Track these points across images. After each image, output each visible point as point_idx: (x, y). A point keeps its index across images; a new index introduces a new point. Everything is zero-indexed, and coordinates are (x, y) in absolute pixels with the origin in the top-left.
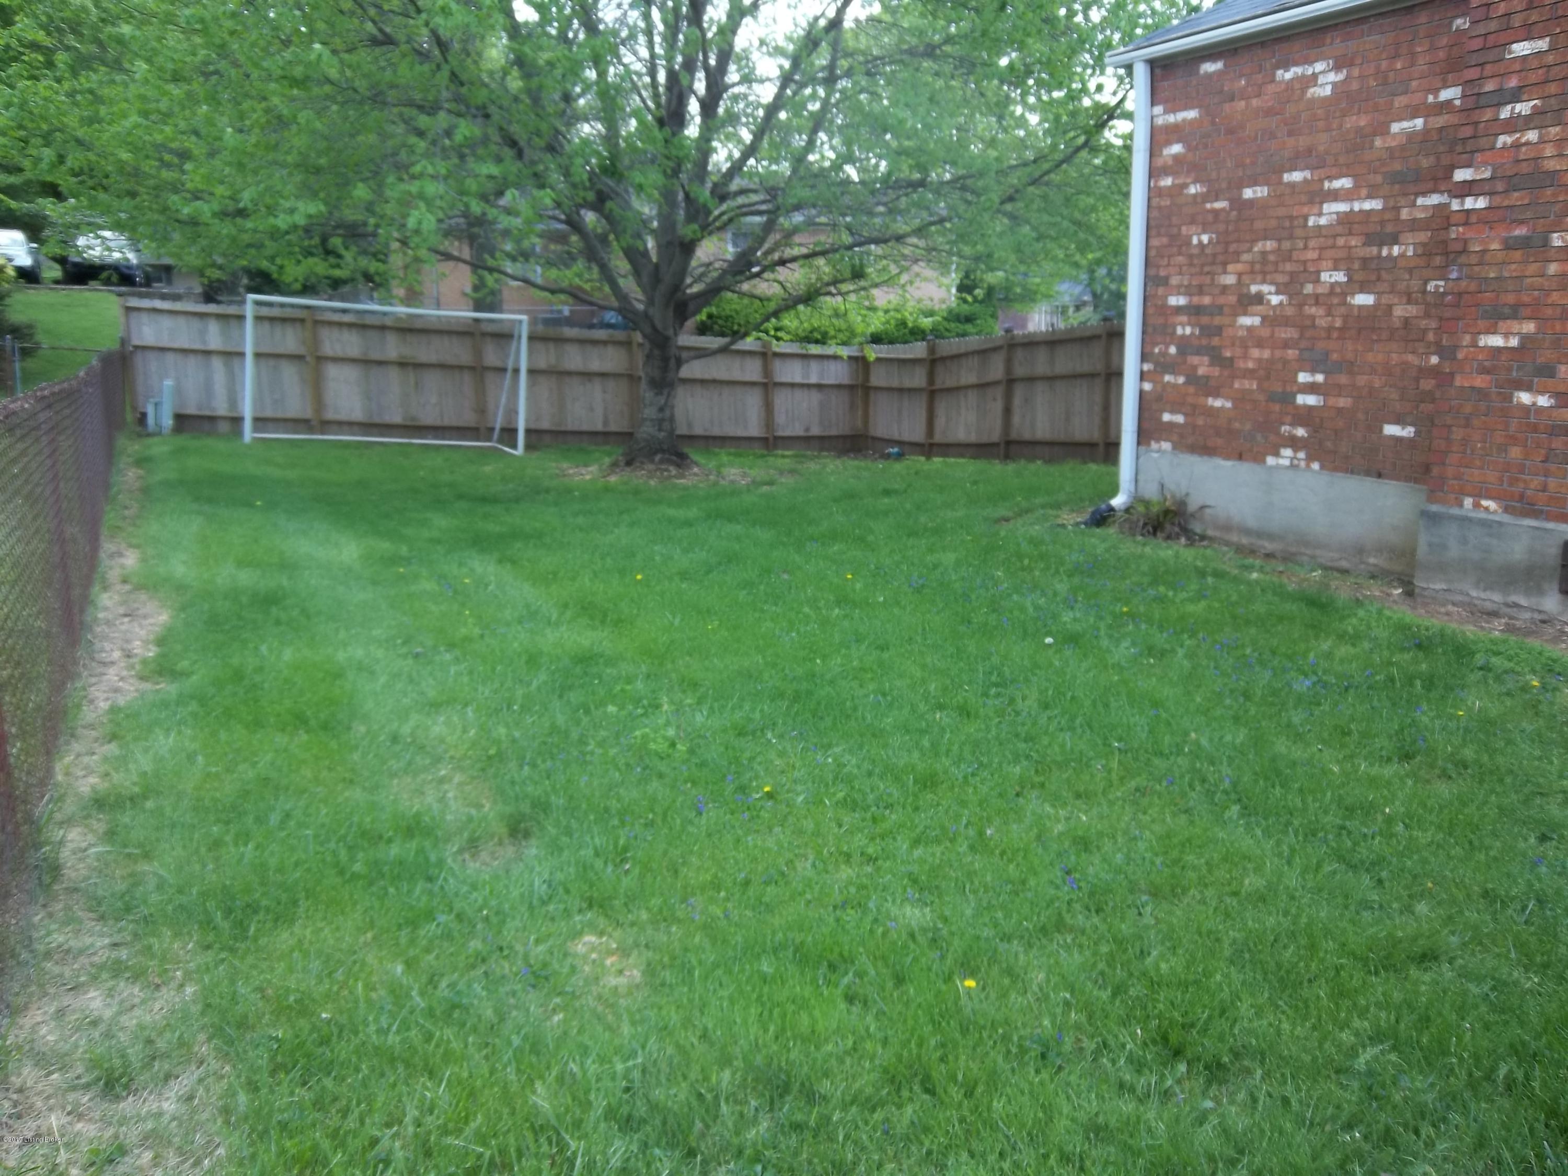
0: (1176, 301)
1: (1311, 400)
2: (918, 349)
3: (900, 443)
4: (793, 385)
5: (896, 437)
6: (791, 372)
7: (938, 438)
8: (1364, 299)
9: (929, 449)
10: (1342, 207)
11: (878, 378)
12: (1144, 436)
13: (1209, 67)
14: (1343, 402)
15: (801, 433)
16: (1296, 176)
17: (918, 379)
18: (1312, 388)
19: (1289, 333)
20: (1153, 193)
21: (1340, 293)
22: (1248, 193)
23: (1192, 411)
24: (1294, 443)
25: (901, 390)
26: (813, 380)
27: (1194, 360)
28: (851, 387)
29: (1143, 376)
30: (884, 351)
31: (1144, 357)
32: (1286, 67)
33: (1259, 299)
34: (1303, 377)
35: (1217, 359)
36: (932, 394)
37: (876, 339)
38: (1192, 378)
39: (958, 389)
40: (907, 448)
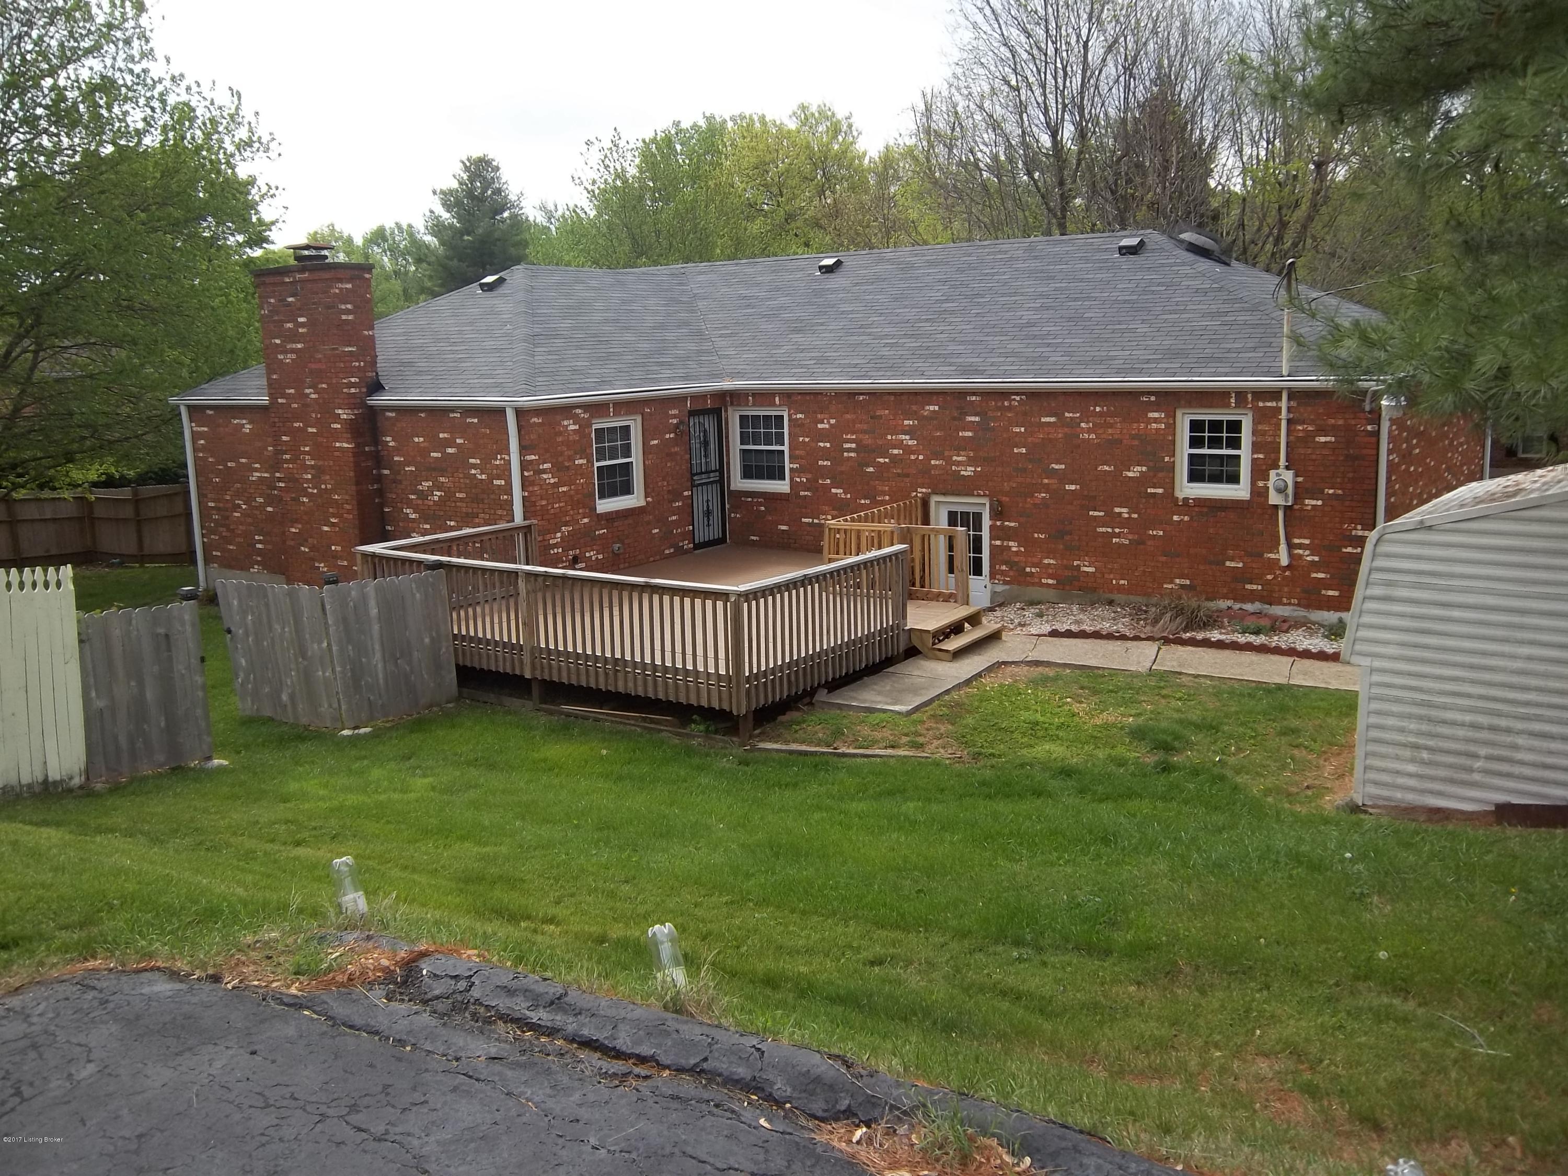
0: (211, 504)
1: (259, 546)
2: (125, 493)
3: (120, 555)
4: (33, 521)
5: (117, 551)
6: (30, 512)
7: (146, 551)
8: (270, 509)
9: (142, 558)
10: (258, 474)
11: (99, 512)
12: (207, 562)
13: (210, 412)
14: (270, 547)
15: (42, 554)
16: (243, 460)
17: (128, 512)
18: (260, 542)
19: (250, 520)
20: (196, 459)
21: (262, 506)
22: (229, 464)
23: (224, 551)
24: (258, 563)
25: (117, 520)
26: (48, 516)
27: (221, 529)
28: (80, 519)
29: (203, 536)
30: (103, 493)
31: (202, 527)
32: (235, 418)
33: (239, 506)
34: (257, 537)
35: (229, 530)
36: (139, 523)
37: (95, 485)
38: (222, 537)
39: (157, 518)
40: (125, 560)
